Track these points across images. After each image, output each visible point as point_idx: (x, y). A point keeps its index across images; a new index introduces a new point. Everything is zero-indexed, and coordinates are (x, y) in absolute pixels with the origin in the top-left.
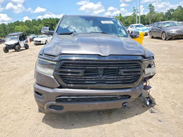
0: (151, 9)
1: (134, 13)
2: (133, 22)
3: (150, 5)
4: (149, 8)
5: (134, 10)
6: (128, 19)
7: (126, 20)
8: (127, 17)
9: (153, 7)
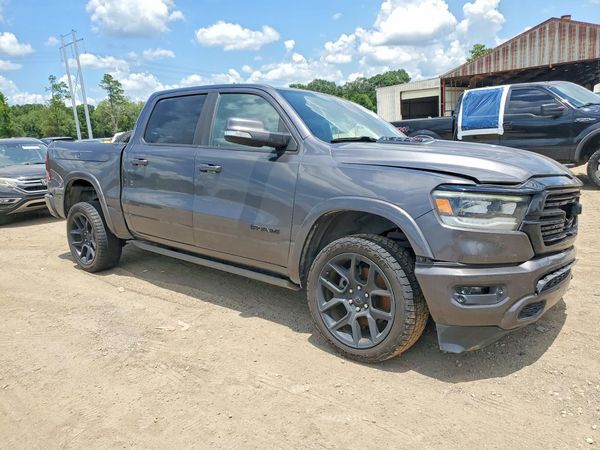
0: (110, 89)
1: (58, 97)
2: (56, 125)
3: (108, 78)
4: (105, 85)
5: (56, 87)
6: (32, 115)
7: (23, 118)
8: (27, 109)
9: (117, 83)
